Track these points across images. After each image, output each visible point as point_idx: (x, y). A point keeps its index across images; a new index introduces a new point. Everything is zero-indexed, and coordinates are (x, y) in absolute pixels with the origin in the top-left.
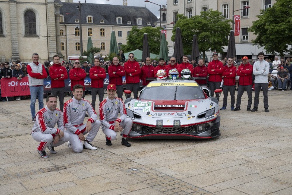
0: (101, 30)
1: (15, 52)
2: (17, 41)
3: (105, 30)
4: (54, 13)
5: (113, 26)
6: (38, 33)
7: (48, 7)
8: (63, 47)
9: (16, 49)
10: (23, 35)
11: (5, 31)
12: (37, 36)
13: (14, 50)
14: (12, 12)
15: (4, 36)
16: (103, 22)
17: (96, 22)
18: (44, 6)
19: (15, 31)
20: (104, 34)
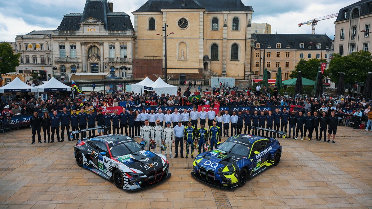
1: (224, 71)
2: (226, 64)
3: (290, 53)
4: (250, 46)
5: (297, 50)
6: (239, 59)
7: (247, 42)
8: (258, 64)
9: (225, 69)
10: (230, 60)
11: (219, 57)
12: (239, 61)
13: (223, 69)
14: (224, 46)
15: (218, 61)
16: (289, 48)
17: (283, 47)
18: (244, 42)
19: (225, 57)
20: (288, 56)
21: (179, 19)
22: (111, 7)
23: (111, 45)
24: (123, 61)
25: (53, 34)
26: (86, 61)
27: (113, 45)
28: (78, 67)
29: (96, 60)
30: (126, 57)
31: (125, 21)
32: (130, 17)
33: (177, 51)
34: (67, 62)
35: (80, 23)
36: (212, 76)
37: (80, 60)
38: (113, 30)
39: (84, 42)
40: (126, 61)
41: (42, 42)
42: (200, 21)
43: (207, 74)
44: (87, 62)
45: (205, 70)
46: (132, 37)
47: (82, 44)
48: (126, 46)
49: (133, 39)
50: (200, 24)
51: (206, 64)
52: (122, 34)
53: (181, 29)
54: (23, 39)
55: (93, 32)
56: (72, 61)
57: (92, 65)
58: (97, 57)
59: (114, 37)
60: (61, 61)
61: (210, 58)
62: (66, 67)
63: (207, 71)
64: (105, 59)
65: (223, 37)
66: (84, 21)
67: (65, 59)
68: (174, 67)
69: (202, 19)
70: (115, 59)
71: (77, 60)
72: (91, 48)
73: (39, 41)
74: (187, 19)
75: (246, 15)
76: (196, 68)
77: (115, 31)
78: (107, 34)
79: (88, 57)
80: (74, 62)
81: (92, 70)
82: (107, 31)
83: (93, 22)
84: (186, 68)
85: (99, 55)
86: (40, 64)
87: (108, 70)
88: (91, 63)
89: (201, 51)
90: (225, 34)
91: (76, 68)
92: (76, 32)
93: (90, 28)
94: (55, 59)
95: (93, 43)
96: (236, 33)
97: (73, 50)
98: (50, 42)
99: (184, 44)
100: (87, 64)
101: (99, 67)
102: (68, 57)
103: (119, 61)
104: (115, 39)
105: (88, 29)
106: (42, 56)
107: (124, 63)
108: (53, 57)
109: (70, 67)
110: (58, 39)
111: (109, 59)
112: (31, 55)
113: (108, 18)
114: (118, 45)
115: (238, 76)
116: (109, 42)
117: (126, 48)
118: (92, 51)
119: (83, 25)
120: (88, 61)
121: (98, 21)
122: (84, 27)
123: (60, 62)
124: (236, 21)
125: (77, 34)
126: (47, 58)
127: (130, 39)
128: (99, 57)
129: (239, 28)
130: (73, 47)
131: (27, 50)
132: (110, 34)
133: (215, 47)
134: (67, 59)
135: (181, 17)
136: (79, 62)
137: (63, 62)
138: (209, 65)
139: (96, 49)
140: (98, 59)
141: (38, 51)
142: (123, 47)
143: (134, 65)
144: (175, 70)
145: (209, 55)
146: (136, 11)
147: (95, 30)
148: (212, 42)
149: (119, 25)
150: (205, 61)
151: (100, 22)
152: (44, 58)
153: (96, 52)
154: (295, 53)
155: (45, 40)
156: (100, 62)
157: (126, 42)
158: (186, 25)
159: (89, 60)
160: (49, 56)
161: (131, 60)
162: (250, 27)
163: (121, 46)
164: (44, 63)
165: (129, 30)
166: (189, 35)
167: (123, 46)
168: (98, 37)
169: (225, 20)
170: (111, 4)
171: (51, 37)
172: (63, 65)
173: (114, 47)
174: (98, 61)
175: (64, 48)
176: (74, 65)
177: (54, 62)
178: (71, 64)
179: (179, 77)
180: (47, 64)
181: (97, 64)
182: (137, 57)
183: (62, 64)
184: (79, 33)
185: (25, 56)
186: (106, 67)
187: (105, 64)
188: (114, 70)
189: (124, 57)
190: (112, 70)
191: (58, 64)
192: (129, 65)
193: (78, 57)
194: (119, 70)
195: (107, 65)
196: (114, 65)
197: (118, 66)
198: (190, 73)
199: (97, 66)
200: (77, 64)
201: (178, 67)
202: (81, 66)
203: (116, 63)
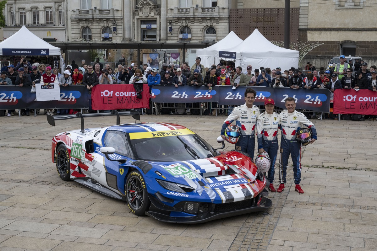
24: (208, 15)
26: (132, 16)
28: (115, 29)
29: (152, 14)
30: (214, 4)
34: (93, 20)
37: (118, 15)
40: (216, 14)
44: (134, 18)
56: (104, 16)
57: (144, 26)
58: (155, 8)
60: (83, 17)
62: (92, 30)
64: (169, 11)
67: (90, 13)
68: (326, 27)
70: (191, 10)
71: (113, 14)
79: (136, 7)
80: (108, 20)
81: (144, 36)
84: (359, 27)
85: (158, 3)
86: (45, 25)
87: (176, 35)
88: (141, 21)
91: (110, 32)
94: (72, 13)
100: (134, 23)
101: (158, 29)
102: (95, 8)
103: (199, 14)
106: (48, 7)
107: (212, 19)
108: (67, 10)
109: (99, 30)
111: (179, 10)
120: (136, 17)
123: (80, 20)
126: (57, 13)
128: (157, 7)
134: (94, 13)
136: (118, 19)
137: (87, 20)
140: (157, 11)
143: (232, 24)
144: (328, 32)
152: (51, 12)
156: (160, 17)
159: (138, 14)
160: (60, 8)
161: (226, 11)
164: (52, 23)
172: (87, 27)
174: (155, 17)
176: (108, 27)
177: (69, 21)
178: (102, 25)
179: (338, 50)
180: (57, 24)
181: (154, 22)
182: (240, 6)
183: (85, 25)
185: (19, 9)
186: (171, 29)
187: (170, 23)
188: (190, 36)
189: (211, 6)
190: (185, 35)
191: (76, 24)
192: (220, 24)
193: (115, 8)
194: (200, 35)
195: (174, 24)
196: (190, 24)
197: (198, 27)
198: (368, 42)
199: (153, 26)
200: (114, 24)
201: (337, 26)
202: (120, 27)
203: (194, 19)
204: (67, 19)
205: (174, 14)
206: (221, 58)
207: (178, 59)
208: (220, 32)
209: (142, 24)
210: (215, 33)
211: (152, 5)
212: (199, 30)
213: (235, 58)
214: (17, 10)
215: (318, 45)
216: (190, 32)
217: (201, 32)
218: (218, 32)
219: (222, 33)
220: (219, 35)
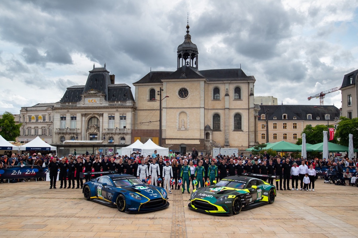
0: (294, 124)
1: (227, 141)
2: (228, 134)
3: (297, 124)
4: (253, 115)
5: (304, 121)
6: (242, 128)
7: (250, 111)
8: (264, 136)
9: (227, 139)
10: (233, 130)
11: (221, 127)
12: (242, 131)
13: (226, 139)
14: (226, 115)
15: (220, 131)
16: (296, 119)
17: (290, 118)
18: (247, 111)
19: (227, 127)
20: (296, 127)
21: (179, 89)
22: (112, 79)
23: (110, 116)
24: (122, 132)
25: (55, 106)
27: (113, 116)
28: (77, 138)
29: (96, 131)
30: (125, 127)
31: (125, 92)
32: (130, 88)
33: (177, 121)
34: (66, 133)
35: (82, 94)
36: (214, 146)
37: (79, 131)
38: (114, 101)
39: (84, 113)
40: (125, 132)
41: (44, 114)
42: (201, 90)
43: (208, 144)
44: (86, 132)
45: (206, 141)
46: (132, 108)
47: (82, 115)
48: (126, 116)
49: (132, 109)
50: (201, 93)
51: (207, 135)
52: (122, 104)
53: (181, 98)
54: (27, 111)
55: (94, 103)
56: (72, 132)
58: (97, 128)
59: (114, 108)
61: (212, 128)
62: (65, 138)
63: (209, 141)
64: (104, 130)
65: (225, 107)
66: (86, 93)
67: (65, 130)
68: (174, 138)
69: (202, 89)
70: (114, 130)
71: (77, 131)
72: (91, 119)
73: (42, 113)
74: (188, 89)
75: (248, 84)
76: (197, 138)
77: (116, 102)
78: (107, 105)
79: (88, 128)
80: (74, 133)
82: (107, 102)
83: (94, 94)
84: (187, 138)
85: (99, 126)
86: (41, 135)
87: (107, 141)
89: (202, 121)
90: (227, 104)
91: (75, 139)
92: (77, 103)
93: (91, 99)
94: (56, 130)
95: (94, 114)
96: (238, 102)
97: (74, 121)
98: (52, 113)
99: (184, 113)
100: (86, 135)
101: (98, 138)
102: (68, 128)
103: (118, 131)
104: (115, 110)
105: (89, 100)
106: (43, 127)
107: (123, 134)
108: (53, 129)
109: (69, 138)
110: (60, 111)
111: (108, 129)
112: (33, 126)
113: (109, 90)
114: (117, 116)
115: (242, 146)
116: (109, 112)
117: (125, 118)
118: (91, 122)
119: (85, 96)
120: (88, 132)
121: (99, 92)
122: (86, 99)
123: (60, 133)
124: (238, 91)
125: (78, 105)
126: (48, 129)
127: (130, 110)
128: (98, 128)
129: (242, 97)
130: (73, 118)
131: (30, 121)
132: (110, 104)
133: (216, 117)
134: (67, 130)
135: (181, 87)
136: (78, 133)
137: (63, 133)
138: (211, 136)
139: (96, 120)
140: (98, 130)
141: (40, 122)
142: (123, 118)
143: (133, 136)
144: (175, 140)
145: (211, 124)
146: (137, 83)
147: (96, 101)
148: (214, 112)
149: (119, 96)
150: (206, 132)
151: (101, 94)
152: (45, 129)
153: (96, 124)
154: (302, 125)
155: (47, 111)
156: (99, 133)
157: (126, 112)
158: (186, 95)
159: (89, 131)
160: (50, 127)
161: (130, 130)
162: (253, 96)
163: (120, 116)
164: (45, 134)
165: (129, 101)
166: (189, 105)
167: (123, 116)
168: (98, 108)
169: (227, 89)
170: (113, 77)
171: (53, 108)
172: (63, 136)
173: (114, 118)
174: (97, 132)
175: (65, 119)
176: (73, 136)
177: (54, 134)
178: (71, 136)
179: (179, 147)
180: (48, 135)
181: (96, 135)
182: (136, 128)
183: (62, 136)
184: (80, 104)
185: (28, 128)
186: (104, 138)
187: (104, 135)
188: (113, 141)
189: (123, 128)
190: (111, 141)
191: (58, 135)
192: (127, 136)
193: (78, 128)
194: (118, 141)
195: (106, 136)
196: (113, 136)
197: (117, 137)
198: (191, 144)
199: (96, 136)
200: (76, 135)
201: (178, 138)
202: (80, 137)
203: (115, 134)
204: (53, 133)
205: (107, 131)
206: (134, 152)
207: (112, 152)
208: (127, 140)
209: (90, 135)
210: (125, 140)
211: (96, 127)
212: (118, 138)
213: (141, 151)
214: (27, 128)
215: (171, 145)
216: (113, 139)
217: (118, 140)
218: (126, 140)
219: (128, 140)
220: (127, 141)
